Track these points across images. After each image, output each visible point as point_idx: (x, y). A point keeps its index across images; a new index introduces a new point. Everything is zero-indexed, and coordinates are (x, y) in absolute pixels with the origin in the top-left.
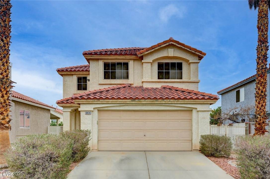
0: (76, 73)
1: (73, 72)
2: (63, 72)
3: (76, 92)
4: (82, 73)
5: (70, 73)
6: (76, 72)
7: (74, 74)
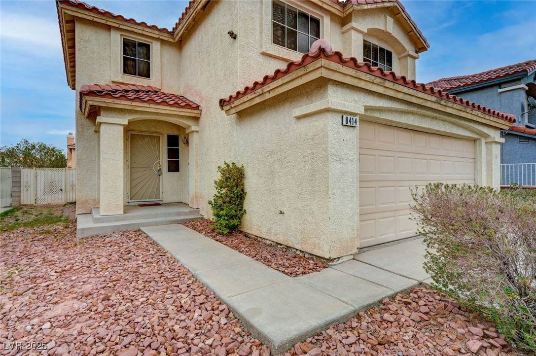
0: (122, 27)
1: (114, 21)
2: (80, 11)
3: (120, 78)
4: (141, 32)
5: (104, 22)
6: (124, 23)
7: (117, 26)
